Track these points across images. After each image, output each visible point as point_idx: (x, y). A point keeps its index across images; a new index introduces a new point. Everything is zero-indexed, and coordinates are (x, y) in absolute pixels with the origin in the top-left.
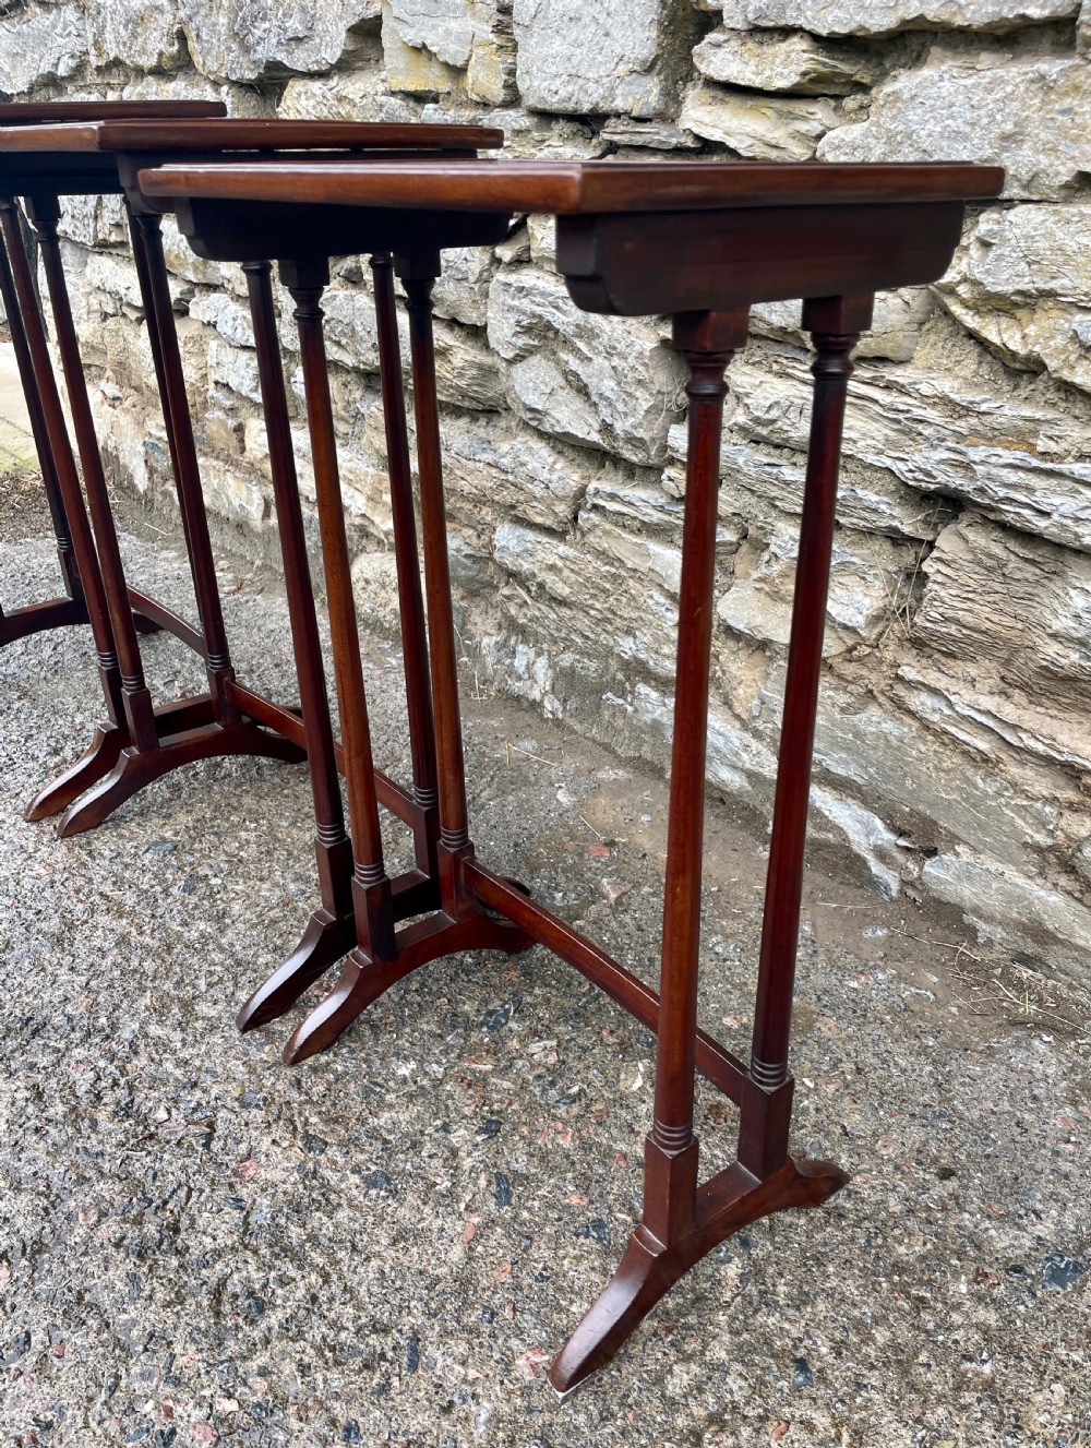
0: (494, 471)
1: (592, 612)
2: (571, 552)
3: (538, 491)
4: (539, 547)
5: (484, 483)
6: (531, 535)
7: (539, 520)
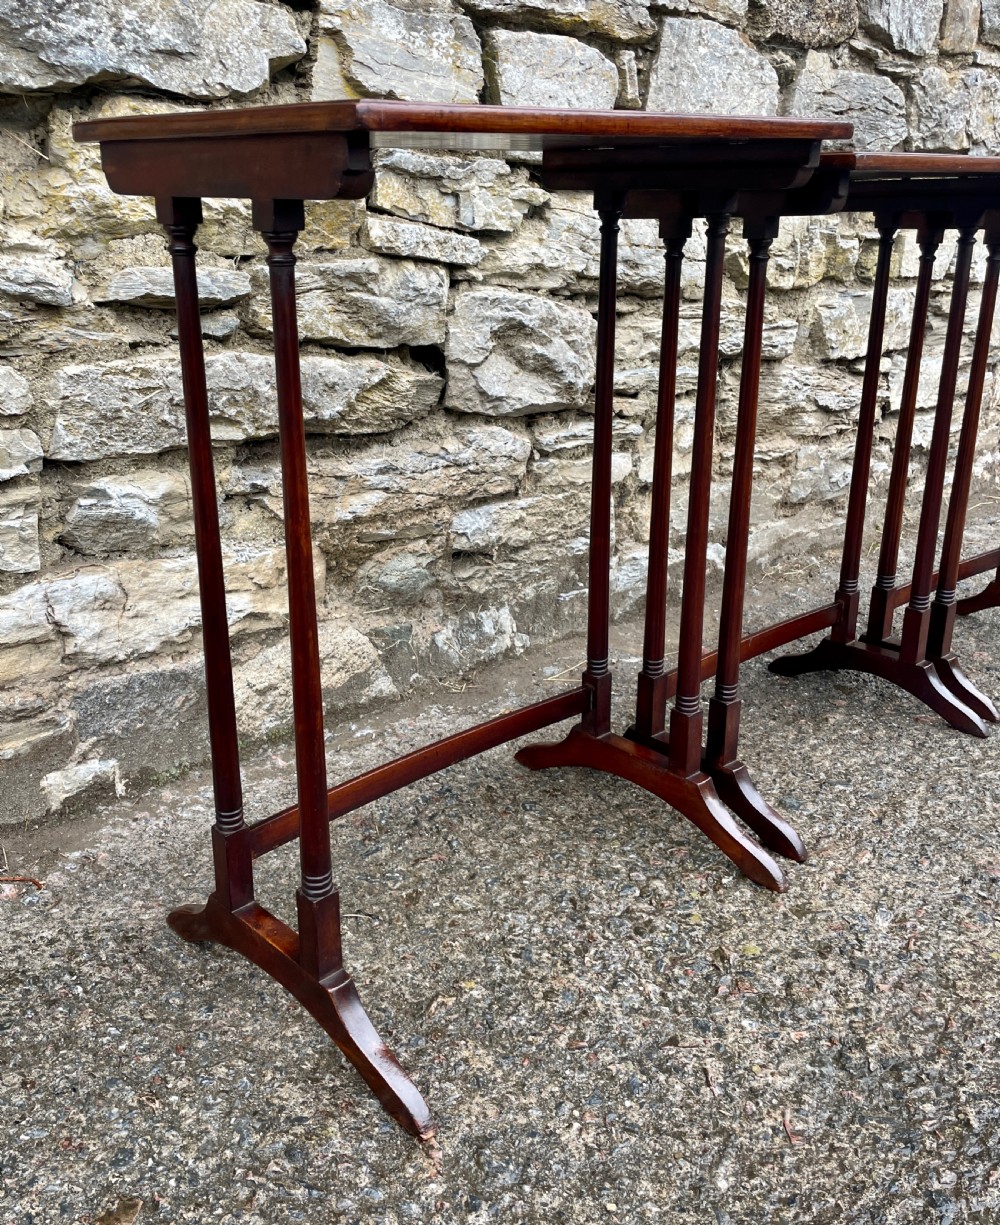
0: (452, 471)
1: (550, 538)
2: (530, 500)
3: (499, 465)
4: (504, 511)
5: (442, 485)
6: (494, 507)
7: (500, 490)
